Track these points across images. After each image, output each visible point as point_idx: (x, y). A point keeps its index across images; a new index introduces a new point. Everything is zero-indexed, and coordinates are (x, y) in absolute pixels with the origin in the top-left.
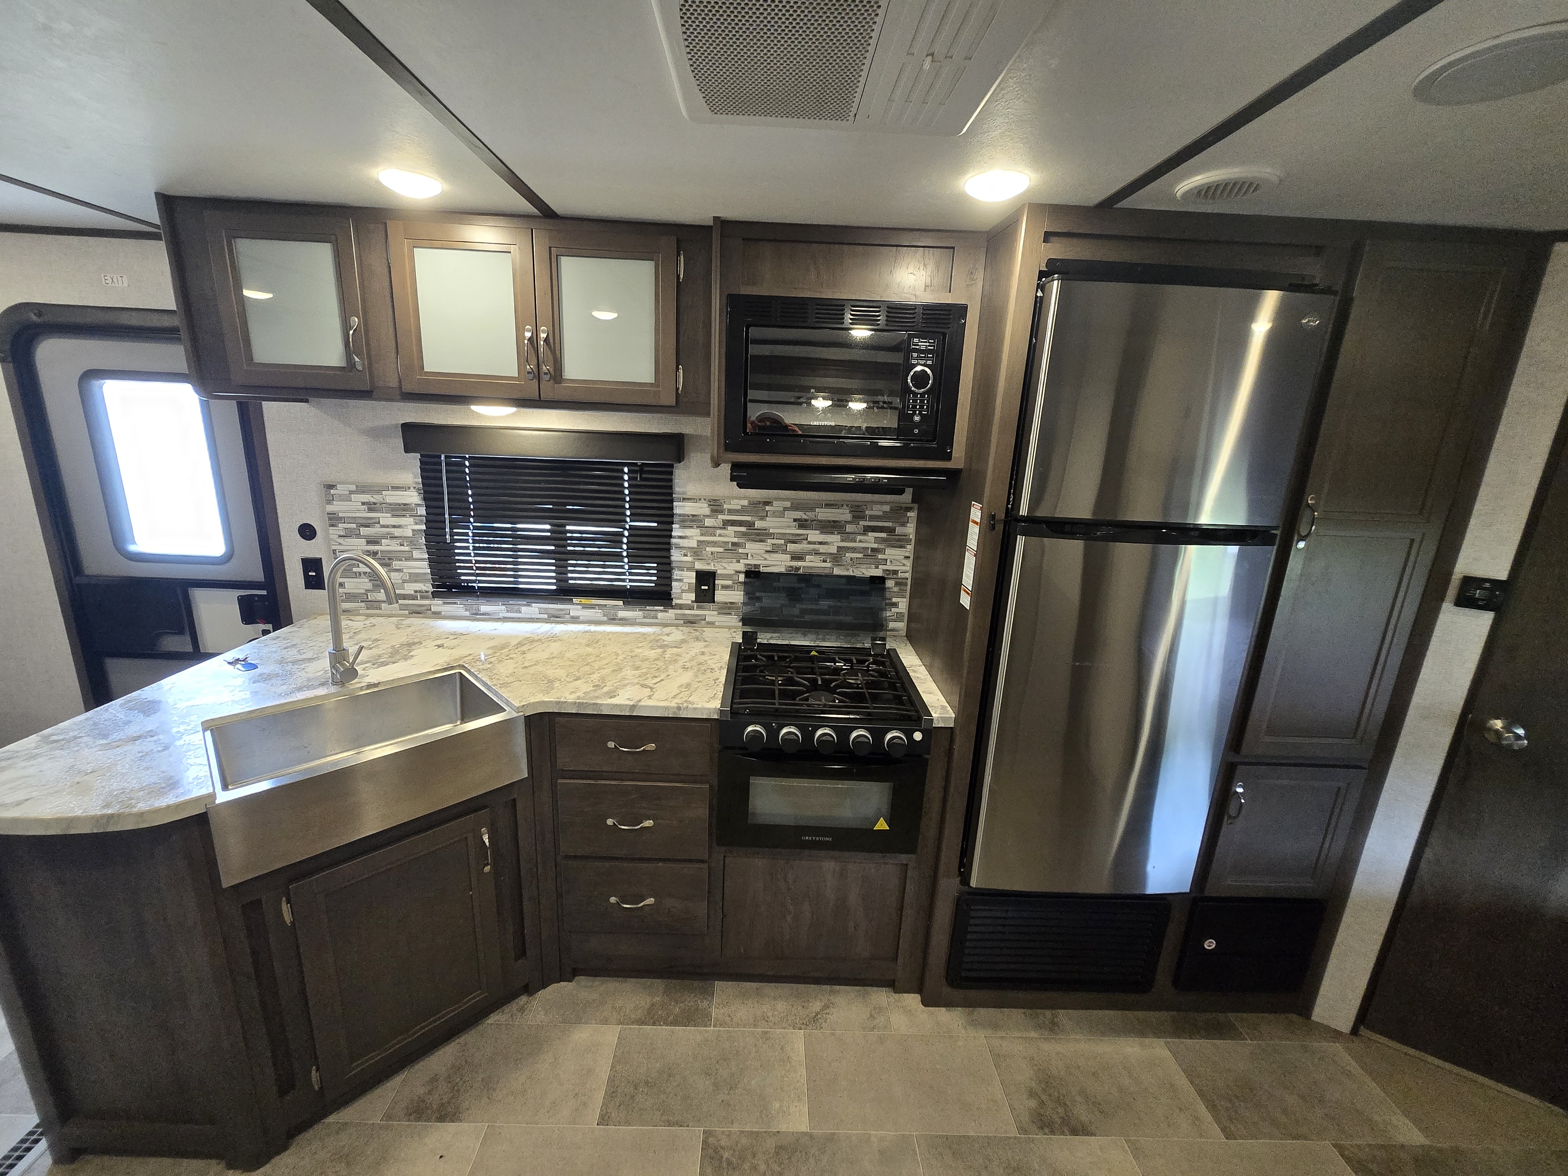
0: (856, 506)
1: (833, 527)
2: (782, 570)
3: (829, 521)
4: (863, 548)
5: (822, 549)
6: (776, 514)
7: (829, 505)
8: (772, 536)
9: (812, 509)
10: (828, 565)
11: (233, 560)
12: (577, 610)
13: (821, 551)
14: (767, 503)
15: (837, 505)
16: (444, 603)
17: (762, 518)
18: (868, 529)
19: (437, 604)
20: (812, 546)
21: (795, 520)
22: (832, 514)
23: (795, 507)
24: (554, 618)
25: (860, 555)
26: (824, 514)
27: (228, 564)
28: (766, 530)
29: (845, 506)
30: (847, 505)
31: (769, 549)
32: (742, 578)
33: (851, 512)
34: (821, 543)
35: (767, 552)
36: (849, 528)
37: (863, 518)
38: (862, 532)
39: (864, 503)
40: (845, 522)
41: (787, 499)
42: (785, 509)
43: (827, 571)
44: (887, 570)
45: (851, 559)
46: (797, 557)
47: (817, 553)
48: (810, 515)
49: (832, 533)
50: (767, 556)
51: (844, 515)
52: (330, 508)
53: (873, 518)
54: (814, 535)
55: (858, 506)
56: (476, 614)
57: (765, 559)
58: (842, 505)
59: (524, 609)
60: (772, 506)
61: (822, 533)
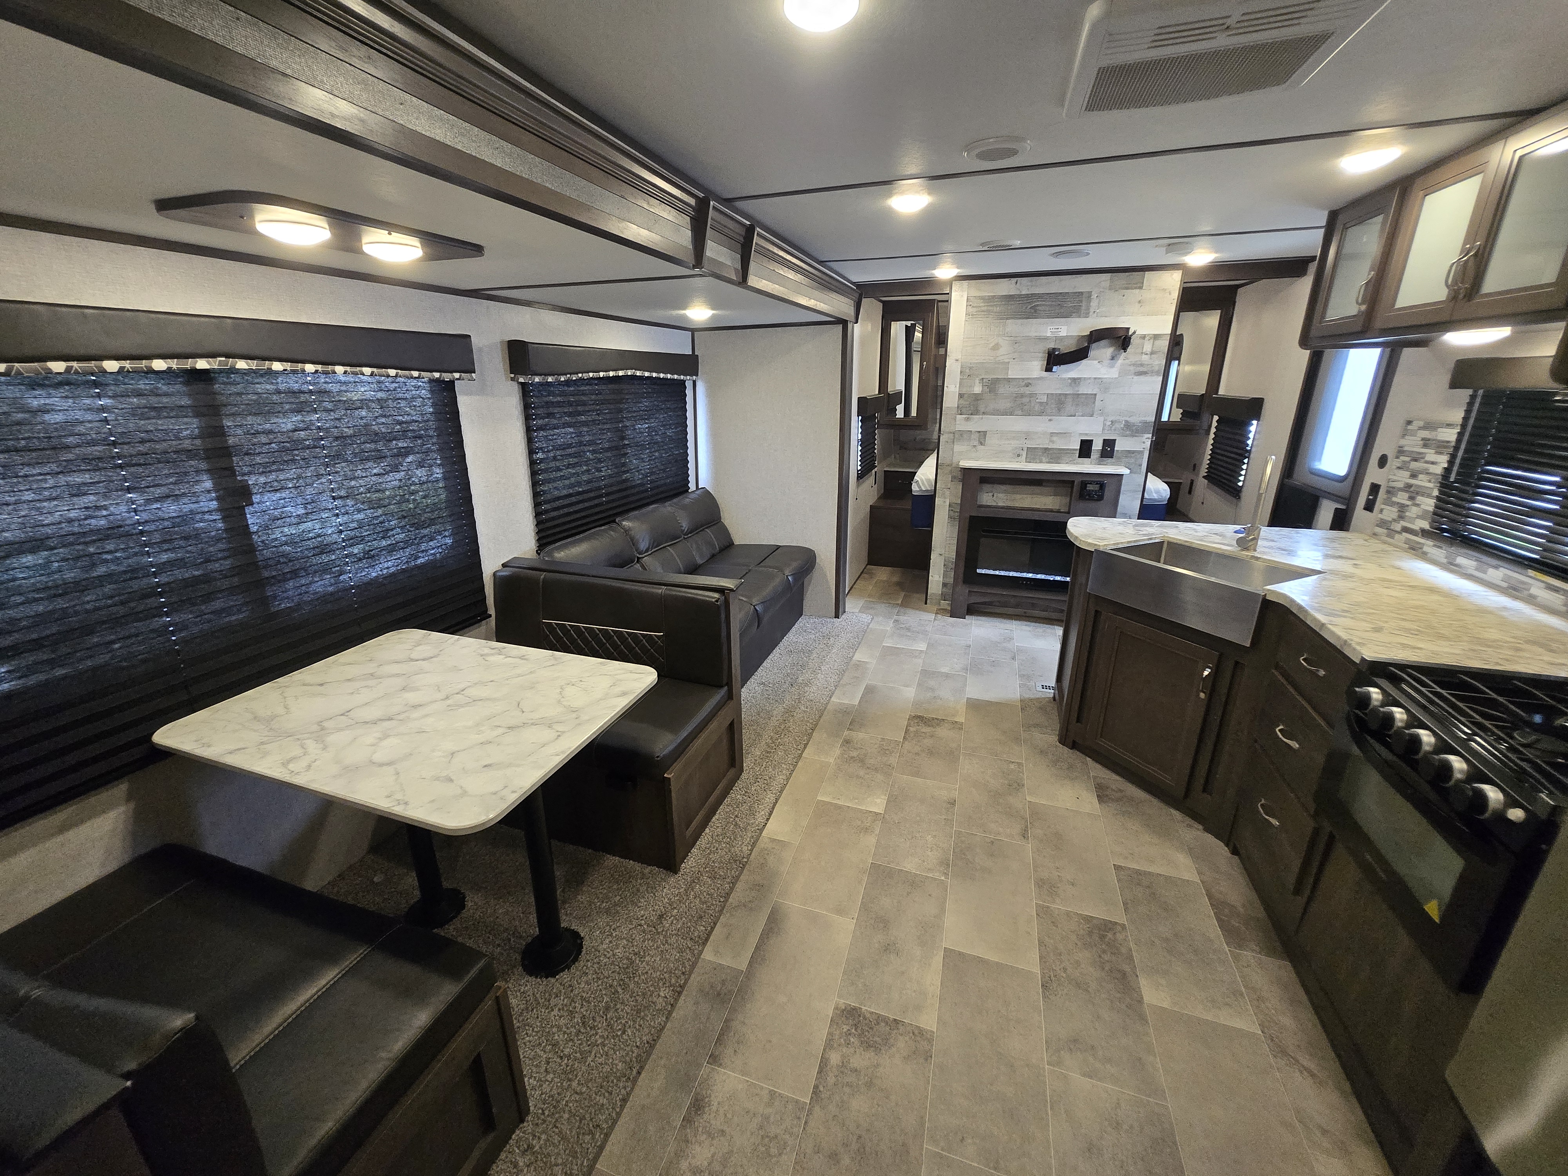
11: (1345, 483)
12: (1540, 588)
16: (1435, 546)
19: (1429, 546)
24: (1513, 591)
27: (1340, 484)
52: (1403, 442)
56: (1451, 564)
59: (1491, 571)
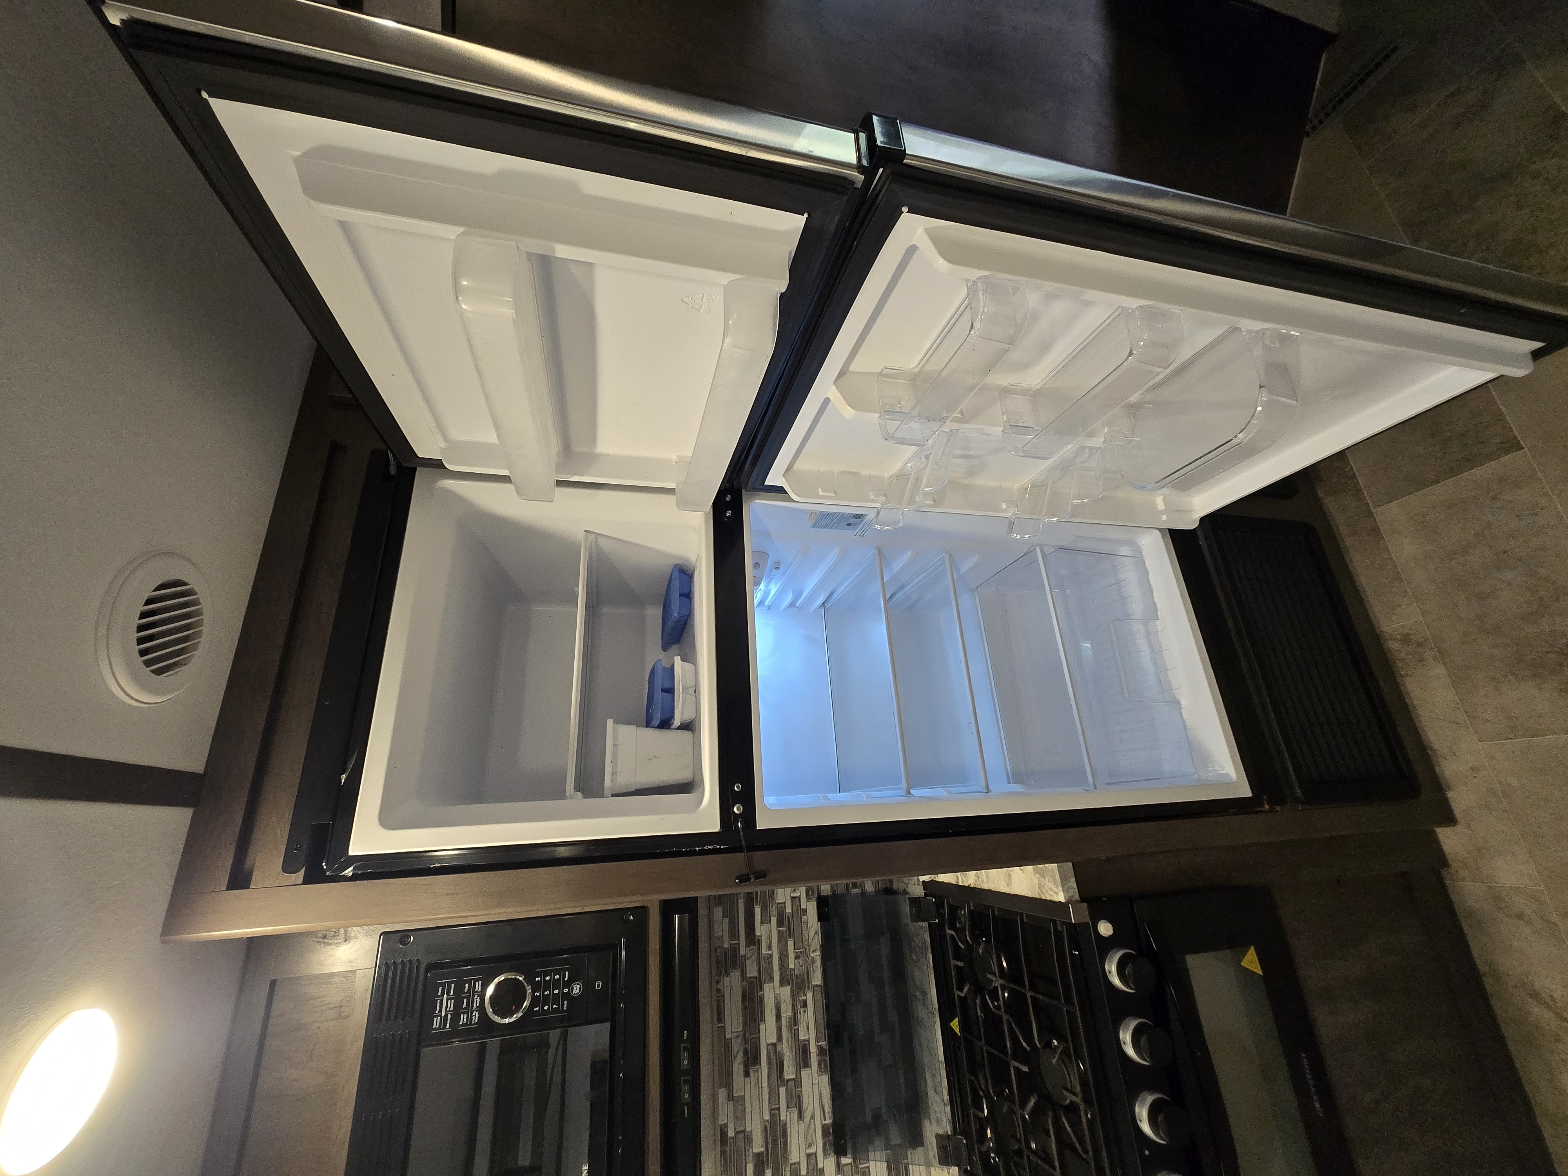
0: (718, 967)
1: (752, 1000)
2: (825, 1079)
3: (745, 1008)
4: (779, 940)
5: (787, 1013)
6: (740, 1116)
7: (720, 1017)
8: (775, 1112)
9: (727, 1045)
10: (809, 996)
13: (790, 1014)
14: (723, 1134)
15: (718, 1001)
17: (748, 1139)
18: (752, 940)
20: (785, 1033)
21: (747, 1074)
22: (733, 1008)
23: (726, 1080)
25: (791, 943)
26: (734, 1023)
28: (766, 1127)
29: (720, 986)
30: (718, 982)
31: (795, 1115)
32: (846, 1160)
33: (727, 974)
34: (778, 1017)
35: (800, 1117)
36: (752, 971)
37: (735, 949)
38: (755, 948)
39: (713, 952)
40: (742, 981)
41: (714, 1098)
42: (730, 1097)
43: (819, 996)
44: (807, 894)
45: (797, 957)
46: (803, 1060)
47: (794, 1020)
48: (737, 1047)
49: (762, 999)
50: (807, 1115)
51: (732, 984)
53: (734, 934)
54: (768, 1033)
55: (718, 962)
57: (813, 1117)
58: (718, 991)
60: (726, 1125)
61: (763, 1020)
